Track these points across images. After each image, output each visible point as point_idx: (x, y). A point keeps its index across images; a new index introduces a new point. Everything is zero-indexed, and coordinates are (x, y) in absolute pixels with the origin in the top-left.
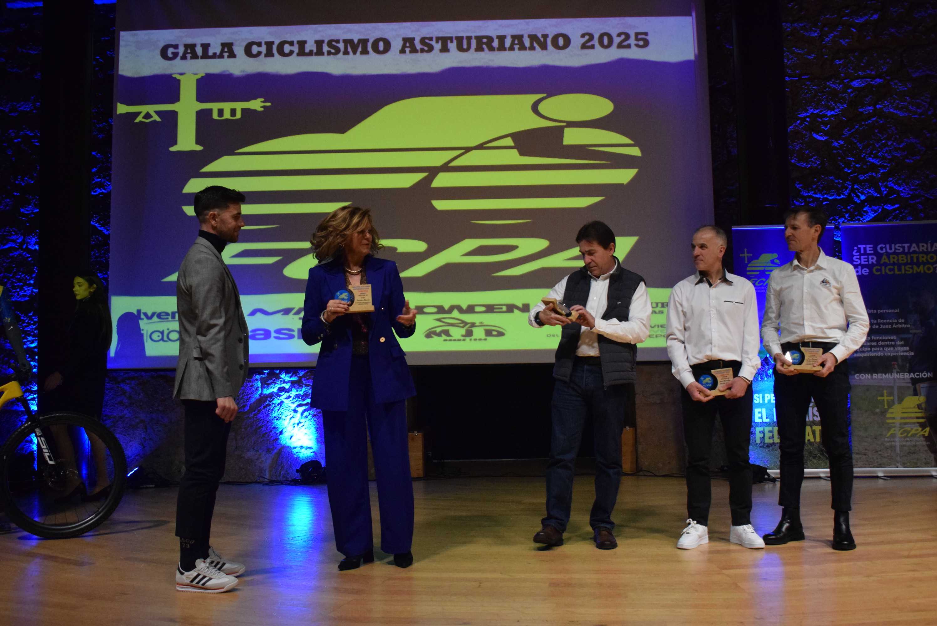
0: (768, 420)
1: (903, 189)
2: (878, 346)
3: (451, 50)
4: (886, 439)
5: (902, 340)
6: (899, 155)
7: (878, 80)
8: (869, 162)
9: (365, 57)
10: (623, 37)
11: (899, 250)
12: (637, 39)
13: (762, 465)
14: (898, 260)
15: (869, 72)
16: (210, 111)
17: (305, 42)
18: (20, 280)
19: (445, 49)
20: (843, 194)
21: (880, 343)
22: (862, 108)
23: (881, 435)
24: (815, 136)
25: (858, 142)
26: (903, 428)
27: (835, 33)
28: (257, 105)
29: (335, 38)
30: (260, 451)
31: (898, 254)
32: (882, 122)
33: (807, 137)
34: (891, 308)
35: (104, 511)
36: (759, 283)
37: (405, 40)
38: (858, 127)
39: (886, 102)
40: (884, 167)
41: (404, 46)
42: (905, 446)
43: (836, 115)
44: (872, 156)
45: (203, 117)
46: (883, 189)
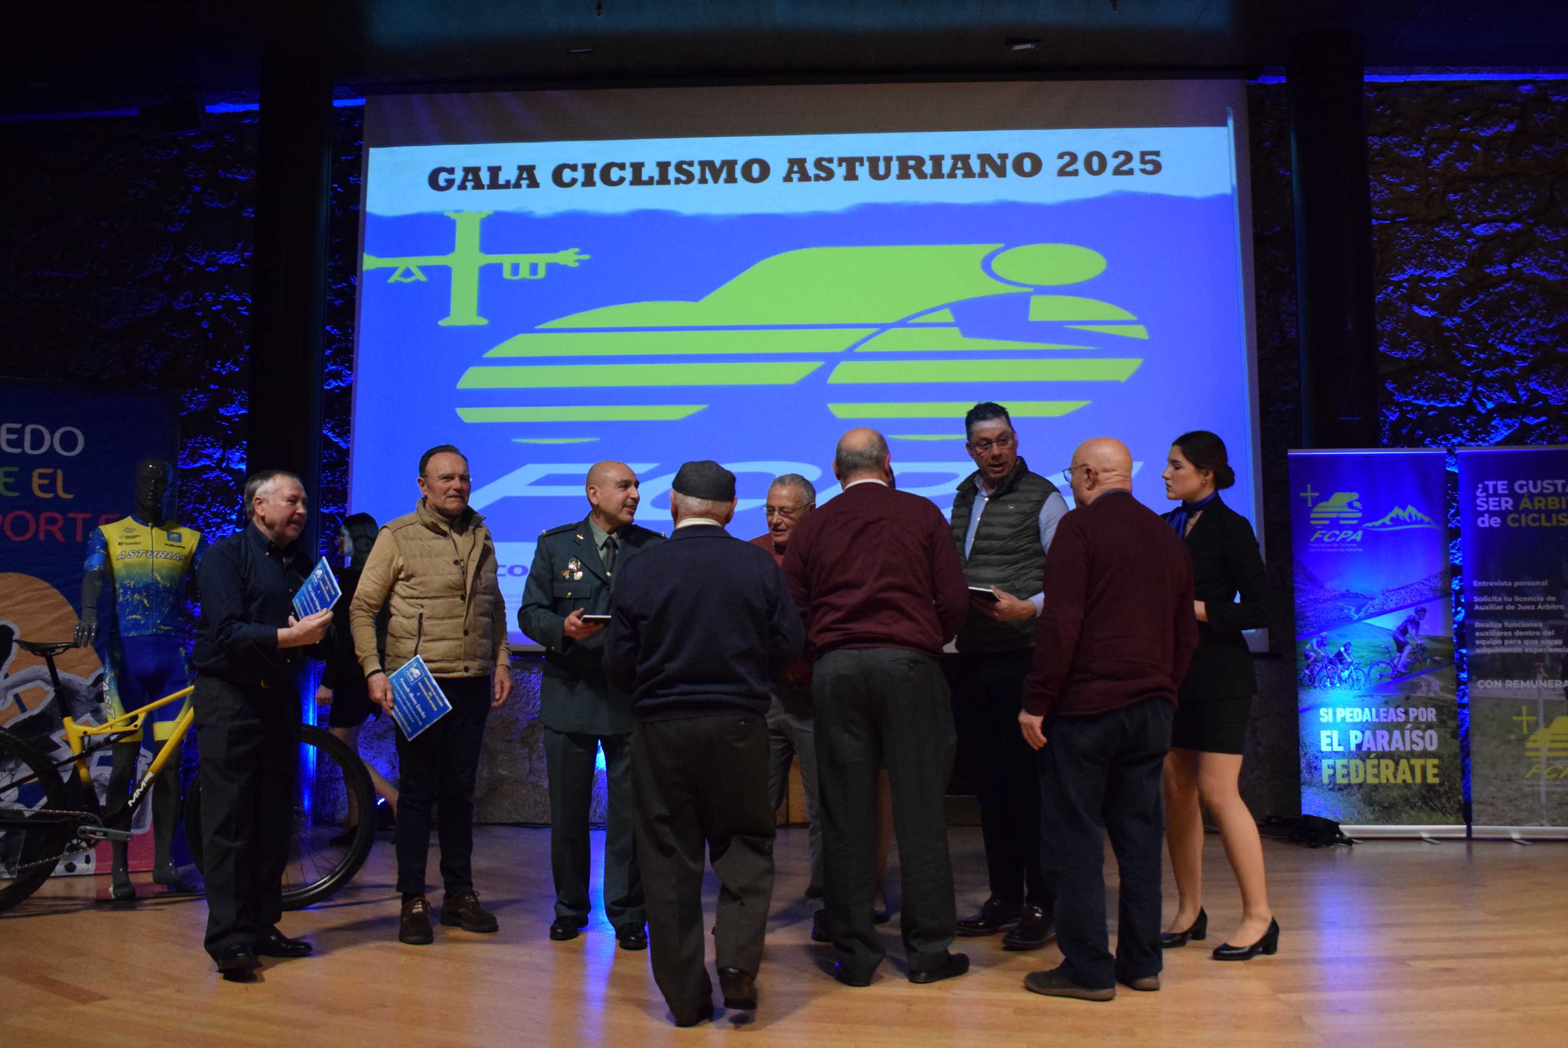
0: (1341, 749)
1: (1554, 393)
2: (1513, 637)
3: (859, 178)
4: (1525, 782)
5: (1551, 628)
6: (1547, 340)
7: (1516, 226)
8: (1500, 350)
9: (730, 186)
10: (1122, 158)
11: (1548, 489)
12: (1143, 161)
13: (1331, 817)
14: (1546, 505)
15: (1500, 212)
16: (499, 268)
17: (641, 165)
18: (216, 515)
19: (851, 176)
20: (1460, 400)
21: (1517, 633)
22: (1490, 267)
23: (1517, 775)
24: (1416, 310)
25: (1482, 319)
26: (1552, 765)
27: (1448, 152)
28: (569, 258)
29: (687, 159)
31: (1546, 496)
32: (1520, 289)
33: (1403, 313)
34: (1535, 579)
35: (343, 872)
36: (1329, 538)
37: (792, 162)
38: (1482, 296)
39: (1527, 258)
40: (1524, 359)
41: (790, 171)
42: (1553, 793)
43: (1448, 279)
44: (1505, 341)
45: (490, 275)
46: (1521, 393)
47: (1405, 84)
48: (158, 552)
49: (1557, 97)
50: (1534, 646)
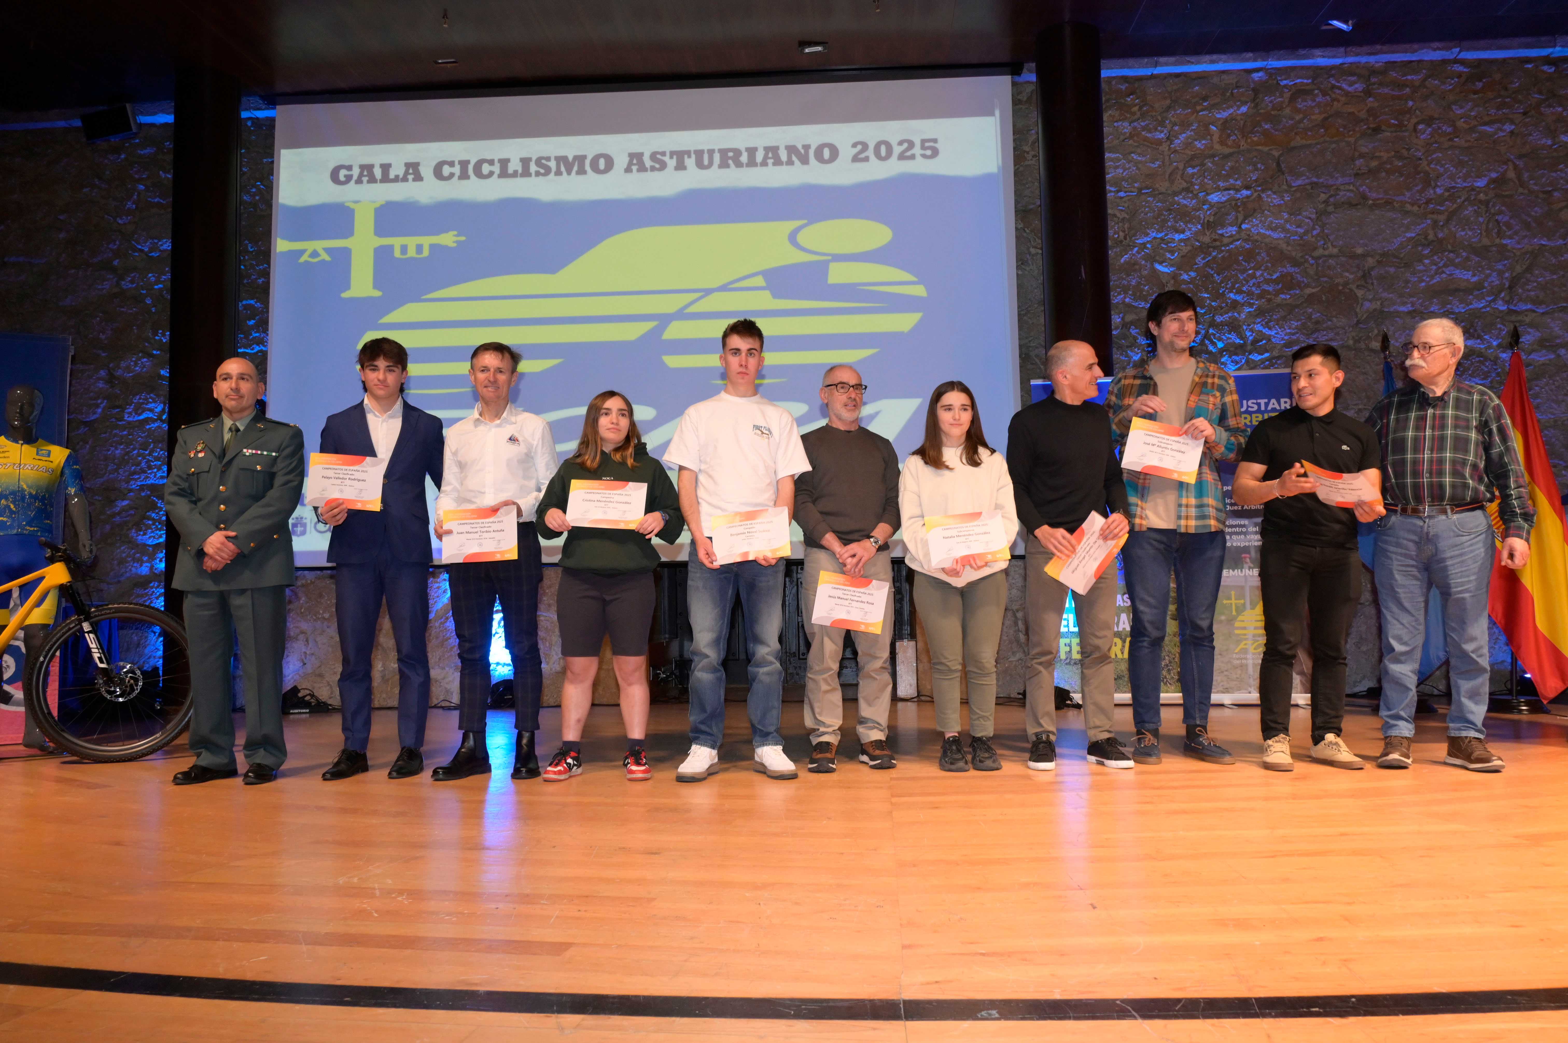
1: (1276, 334)
3: (687, 168)
4: (1234, 656)
6: (1271, 289)
7: (1245, 193)
8: (1230, 299)
9: (581, 178)
10: (905, 145)
11: (1253, 407)
12: (923, 147)
14: (1251, 421)
15: (1232, 181)
16: (391, 248)
17: (508, 160)
19: (681, 166)
22: (1222, 228)
23: (1227, 650)
24: (1157, 266)
25: (1215, 273)
26: (1257, 641)
27: (1189, 133)
28: (448, 239)
29: (545, 155)
30: (447, 669)
31: (1250, 413)
32: (1248, 246)
33: (1147, 269)
37: (632, 156)
38: (1214, 254)
39: (1255, 220)
40: (1251, 305)
41: (630, 164)
43: (1185, 240)
44: (1234, 291)
45: (382, 255)
46: (1248, 334)
47: (1152, 77)
48: (25, 465)
49: (1285, 82)
50: (1241, 541)
